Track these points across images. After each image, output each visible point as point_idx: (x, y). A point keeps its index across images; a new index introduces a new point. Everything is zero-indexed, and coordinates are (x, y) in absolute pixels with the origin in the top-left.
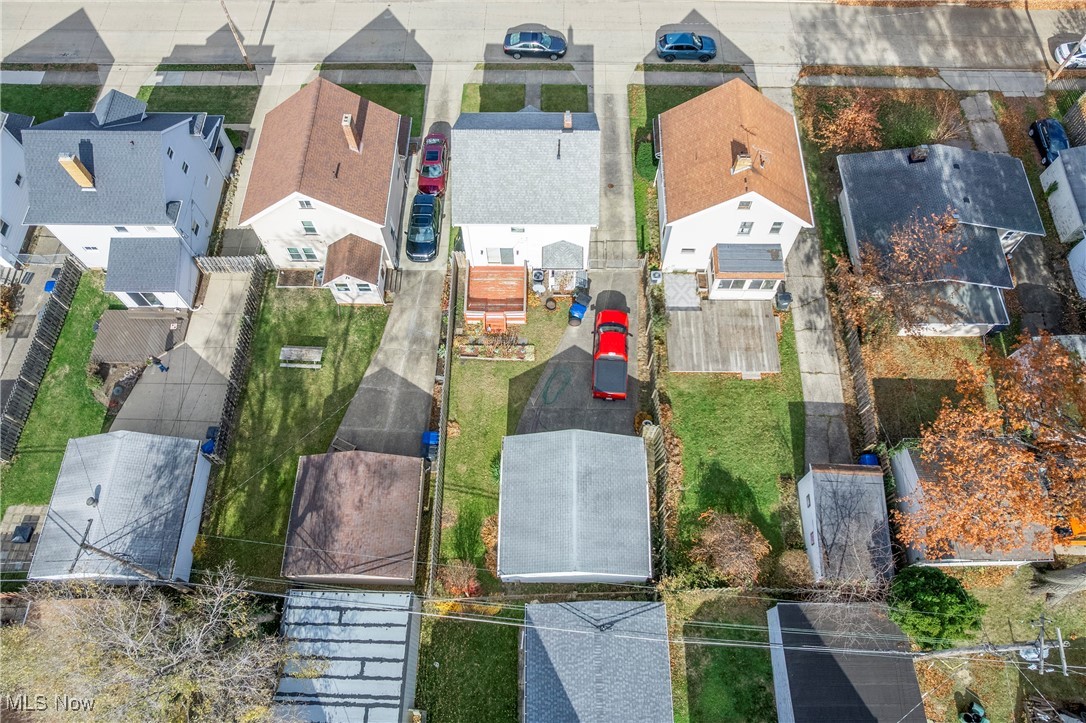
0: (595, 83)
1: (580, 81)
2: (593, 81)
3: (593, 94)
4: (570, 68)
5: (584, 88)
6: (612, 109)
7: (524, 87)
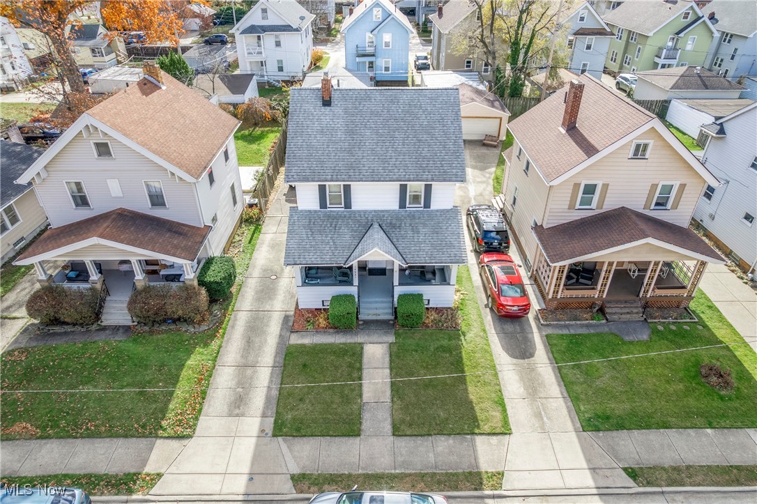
0: (253, 440)
1: (284, 447)
2: (257, 445)
3: (264, 416)
4: (299, 480)
5: (280, 429)
6: (240, 383)
7: (397, 431)
